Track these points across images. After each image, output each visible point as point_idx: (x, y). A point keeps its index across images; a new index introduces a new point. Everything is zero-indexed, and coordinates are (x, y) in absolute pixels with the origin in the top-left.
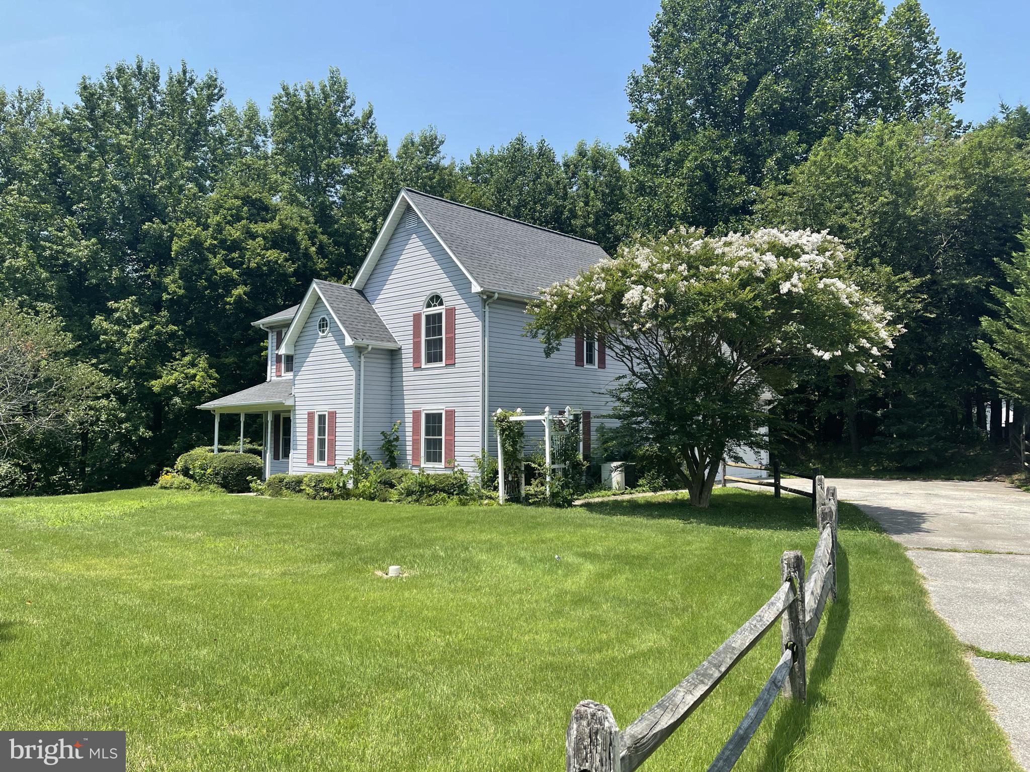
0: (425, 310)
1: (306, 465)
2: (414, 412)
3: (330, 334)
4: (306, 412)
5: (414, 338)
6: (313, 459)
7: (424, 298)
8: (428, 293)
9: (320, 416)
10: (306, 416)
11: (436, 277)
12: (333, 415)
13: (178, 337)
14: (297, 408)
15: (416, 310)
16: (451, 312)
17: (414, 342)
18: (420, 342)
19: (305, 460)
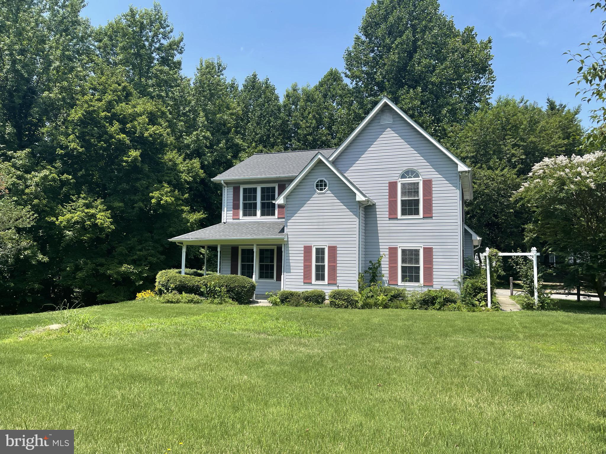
0: (400, 180)
1: (302, 284)
2: (390, 249)
3: (329, 192)
4: (303, 246)
5: (389, 198)
6: (310, 278)
7: (400, 172)
8: (405, 169)
9: (318, 250)
10: (303, 249)
11: (414, 158)
12: (333, 250)
13: (70, 184)
14: (289, 243)
15: (392, 180)
16: (428, 184)
17: (390, 202)
18: (396, 201)
19: (302, 280)
